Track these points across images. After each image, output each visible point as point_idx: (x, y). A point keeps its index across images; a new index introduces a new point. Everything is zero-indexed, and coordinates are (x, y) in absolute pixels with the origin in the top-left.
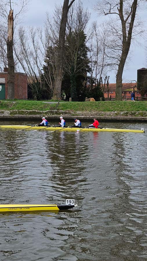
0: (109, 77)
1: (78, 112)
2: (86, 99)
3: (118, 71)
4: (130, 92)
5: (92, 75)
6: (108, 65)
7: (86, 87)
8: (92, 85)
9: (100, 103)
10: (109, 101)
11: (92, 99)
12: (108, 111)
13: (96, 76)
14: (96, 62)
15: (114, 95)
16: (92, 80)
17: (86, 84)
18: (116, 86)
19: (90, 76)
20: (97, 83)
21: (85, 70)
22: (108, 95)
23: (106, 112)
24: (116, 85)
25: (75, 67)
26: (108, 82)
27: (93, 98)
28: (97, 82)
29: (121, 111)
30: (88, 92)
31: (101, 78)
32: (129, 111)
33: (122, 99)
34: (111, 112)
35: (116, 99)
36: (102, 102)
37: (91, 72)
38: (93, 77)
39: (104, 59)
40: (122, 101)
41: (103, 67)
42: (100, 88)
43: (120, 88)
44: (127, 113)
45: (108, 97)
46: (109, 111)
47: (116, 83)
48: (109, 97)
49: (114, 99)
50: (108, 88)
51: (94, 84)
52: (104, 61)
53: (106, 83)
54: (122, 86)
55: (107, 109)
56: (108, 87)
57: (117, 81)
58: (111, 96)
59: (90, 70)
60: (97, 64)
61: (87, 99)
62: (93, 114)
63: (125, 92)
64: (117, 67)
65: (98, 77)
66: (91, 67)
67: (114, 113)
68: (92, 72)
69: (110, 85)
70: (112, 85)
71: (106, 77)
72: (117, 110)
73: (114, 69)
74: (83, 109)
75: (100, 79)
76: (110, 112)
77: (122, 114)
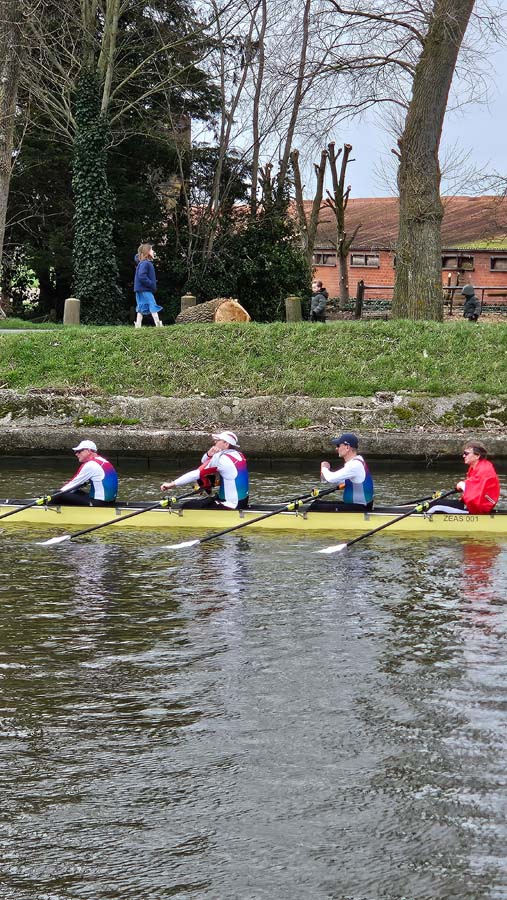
0: (348, 149)
1: (125, 401)
2: (189, 308)
3: (413, 106)
4: (494, 262)
5: (224, 139)
6: (341, 66)
7: (183, 220)
8: (228, 208)
9: (284, 333)
10: (351, 323)
11: (227, 310)
12: (339, 394)
13: (257, 145)
14: (253, 49)
15: (381, 280)
16: (226, 175)
17: (182, 201)
18: (395, 216)
19: (214, 144)
20: (259, 197)
21: (176, 101)
22: (344, 281)
23: (330, 400)
24: (397, 210)
25: (107, 84)
26: (339, 187)
27: (235, 302)
28: (266, 184)
29: (436, 391)
30: (197, 258)
31: (291, 159)
32: (494, 393)
33: (440, 310)
34: (364, 401)
35: (398, 307)
36: (299, 326)
37: (218, 118)
38: (234, 152)
39: (312, 27)
40: (440, 319)
41: (305, 85)
42: (288, 231)
43: (428, 233)
44: (478, 408)
45: (346, 290)
46: (350, 390)
47: (396, 194)
48: (353, 293)
49: (387, 306)
50: (341, 227)
51: (238, 203)
52: (313, 40)
53: (325, 196)
54: (439, 217)
55: (333, 379)
56: (340, 219)
57: (402, 178)
58: (362, 288)
59: (211, 102)
60: (262, 58)
61: (189, 303)
62: (237, 411)
63: (464, 260)
64: (405, 84)
65: (270, 153)
66: (217, 82)
67: (387, 405)
68: (229, 118)
69: (355, 211)
70: (372, 207)
71: (329, 154)
72: (410, 386)
73: (383, 93)
74: (160, 381)
75: (283, 164)
76: (358, 399)
77: (439, 412)
